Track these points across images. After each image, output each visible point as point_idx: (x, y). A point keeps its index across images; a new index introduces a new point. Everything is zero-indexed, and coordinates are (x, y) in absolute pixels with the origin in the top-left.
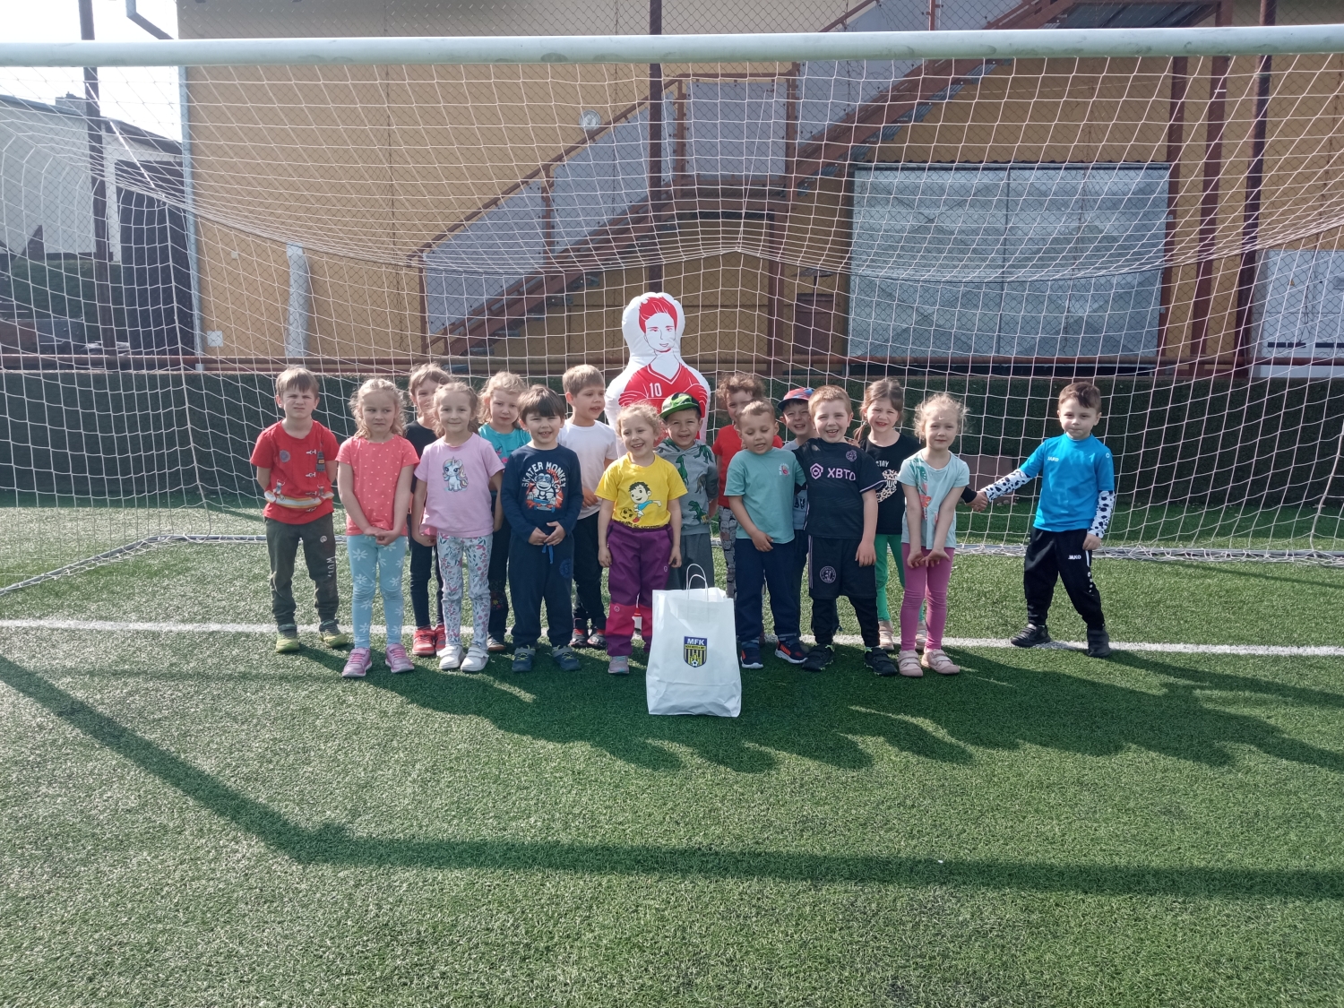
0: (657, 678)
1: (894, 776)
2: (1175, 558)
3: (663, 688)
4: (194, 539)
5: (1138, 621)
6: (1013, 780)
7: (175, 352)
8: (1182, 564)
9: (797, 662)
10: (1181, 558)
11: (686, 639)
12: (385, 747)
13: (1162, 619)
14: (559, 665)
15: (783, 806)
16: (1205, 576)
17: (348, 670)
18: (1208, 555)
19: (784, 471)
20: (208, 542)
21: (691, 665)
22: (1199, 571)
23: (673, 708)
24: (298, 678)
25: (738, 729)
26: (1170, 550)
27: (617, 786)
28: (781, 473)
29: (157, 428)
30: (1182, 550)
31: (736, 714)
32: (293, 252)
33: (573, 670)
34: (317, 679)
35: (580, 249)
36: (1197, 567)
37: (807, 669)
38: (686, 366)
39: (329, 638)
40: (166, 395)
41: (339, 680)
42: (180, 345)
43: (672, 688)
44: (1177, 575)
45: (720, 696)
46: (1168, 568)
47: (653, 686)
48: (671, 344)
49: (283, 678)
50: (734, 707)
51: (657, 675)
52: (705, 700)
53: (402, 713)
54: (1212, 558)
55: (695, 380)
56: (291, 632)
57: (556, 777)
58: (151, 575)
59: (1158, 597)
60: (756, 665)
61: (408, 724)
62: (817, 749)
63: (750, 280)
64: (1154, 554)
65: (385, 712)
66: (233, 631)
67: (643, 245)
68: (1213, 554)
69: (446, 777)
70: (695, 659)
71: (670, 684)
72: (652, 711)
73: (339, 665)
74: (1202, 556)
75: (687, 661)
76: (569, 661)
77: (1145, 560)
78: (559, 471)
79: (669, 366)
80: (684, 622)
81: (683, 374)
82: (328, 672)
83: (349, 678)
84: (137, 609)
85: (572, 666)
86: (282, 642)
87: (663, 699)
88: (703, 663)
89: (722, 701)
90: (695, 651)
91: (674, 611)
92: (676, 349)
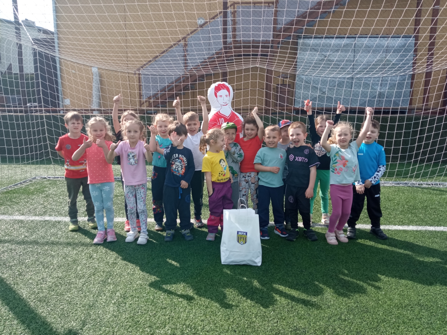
0: (225, 249)
1: (334, 301)
2: (427, 186)
3: (228, 253)
4: (50, 178)
5: (421, 215)
6: (389, 302)
7: (41, 106)
8: (430, 189)
9: (284, 236)
10: (430, 186)
11: (238, 232)
12: (104, 283)
13: (430, 214)
14: (184, 237)
15: (284, 320)
16: (441, 194)
17: (96, 240)
18: (440, 184)
19: (281, 157)
20: (55, 179)
21: (240, 243)
22: (438, 192)
23: (232, 262)
24: (74, 244)
25: (261, 272)
26: (425, 183)
27: (207, 307)
28: (279, 157)
29: (34, 136)
30: (429, 182)
31: (259, 264)
32: (95, 70)
33: (190, 240)
34: (83, 244)
35: (197, 68)
36: (437, 190)
37: (288, 240)
38: (234, 112)
39: (91, 224)
40: (37, 123)
41: (92, 245)
42: (43, 104)
43: (232, 253)
44: (430, 193)
45: (253, 257)
46: (426, 191)
47: (223, 252)
48: (228, 102)
49: (69, 244)
50: (258, 261)
51: (225, 247)
52: (246, 259)
53: (115, 263)
54: (441, 186)
55: (238, 117)
56: (75, 222)
57: (179, 301)
58: (29, 194)
59: (426, 204)
60: (266, 238)
61: (117, 270)
62: (297, 284)
63: (261, 78)
64: (419, 184)
65: (108, 263)
66: (54, 220)
67: (220, 66)
68: (442, 184)
69: (129, 301)
70: (242, 241)
71: (231, 251)
72: (223, 262)
73: (93, 237)
74: (437, 185)
75: (238, 242)
76: (189, 236)
77: (416, 187)
78: (185, 159)
79: (227, 111)
80: (237, 225)
81: (233, 115)
82: (88, 240)
83: (97, 244)
84: (19, 211)
85: (190, 238)
86: (72, 227)
87: (228, 258)
88: (245, 243)
89: (253, 259)
90: (242, 238)
91: (233, 220)
92: (230, 104)
